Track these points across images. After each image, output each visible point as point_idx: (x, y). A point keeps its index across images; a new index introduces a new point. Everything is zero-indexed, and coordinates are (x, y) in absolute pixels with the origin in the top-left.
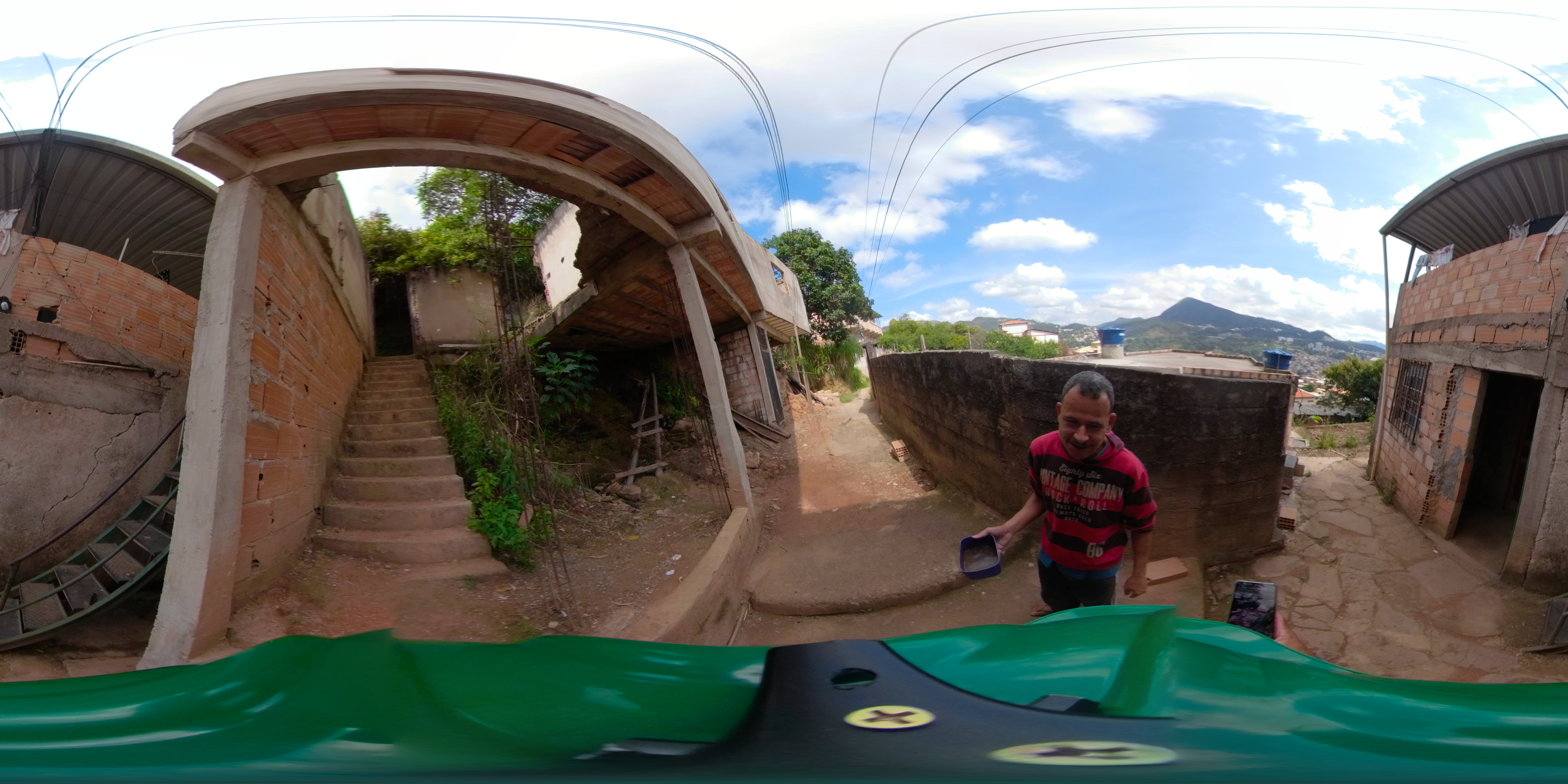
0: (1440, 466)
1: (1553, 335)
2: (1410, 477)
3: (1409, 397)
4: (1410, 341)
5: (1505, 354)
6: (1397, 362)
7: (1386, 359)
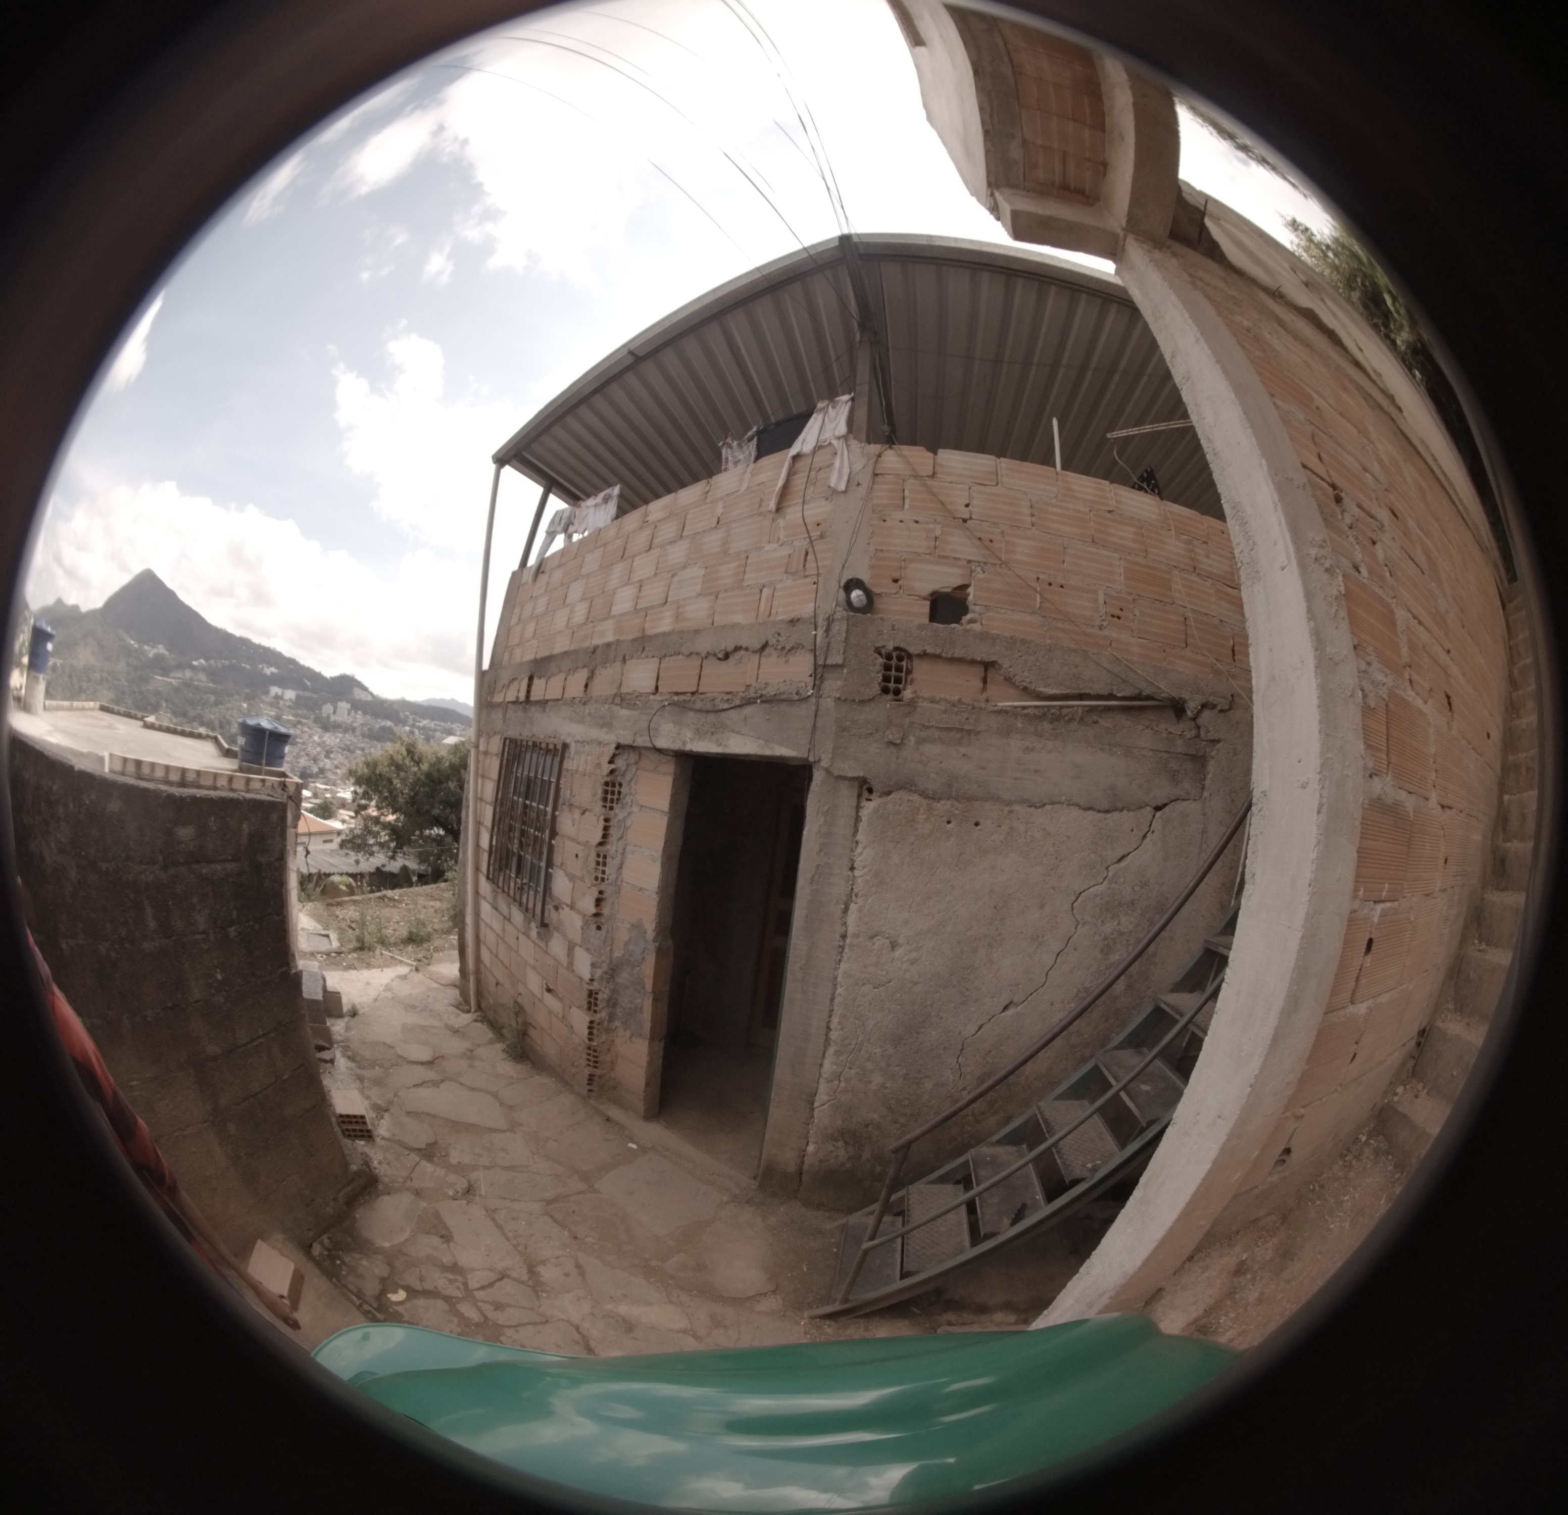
0: (605, 967)
1: (825, 666)
2: (548, 997)
3: (524, 823)
4: (522, 697)
5: (723, 714)
6: (495, 745)
7: (473, 739)
